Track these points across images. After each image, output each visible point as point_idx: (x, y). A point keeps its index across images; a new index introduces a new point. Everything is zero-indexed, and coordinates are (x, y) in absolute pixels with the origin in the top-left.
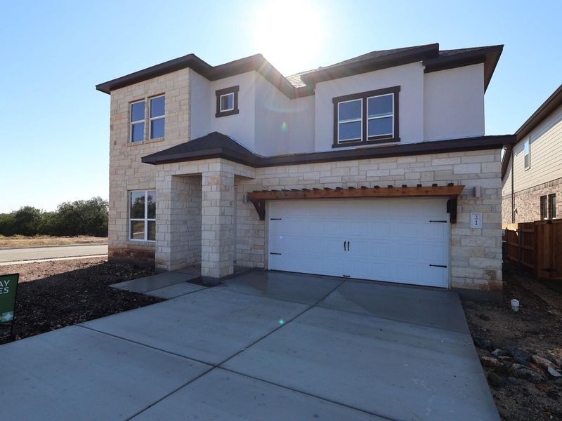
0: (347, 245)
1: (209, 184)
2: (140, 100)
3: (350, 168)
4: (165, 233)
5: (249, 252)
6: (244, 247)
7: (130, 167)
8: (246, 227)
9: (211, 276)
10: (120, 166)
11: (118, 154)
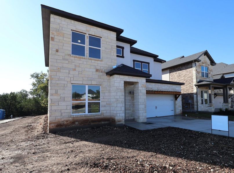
0: (156, 107)
1: (142, 87)
2: (84, 33)
3: (159, 85)
4: (121, 107)
5: (131, 113)
6: (129, 111)
7: (75, 70)
8: (130, 104)
9: (144, 122)
10: (63, 67)
11: (62, 59)
